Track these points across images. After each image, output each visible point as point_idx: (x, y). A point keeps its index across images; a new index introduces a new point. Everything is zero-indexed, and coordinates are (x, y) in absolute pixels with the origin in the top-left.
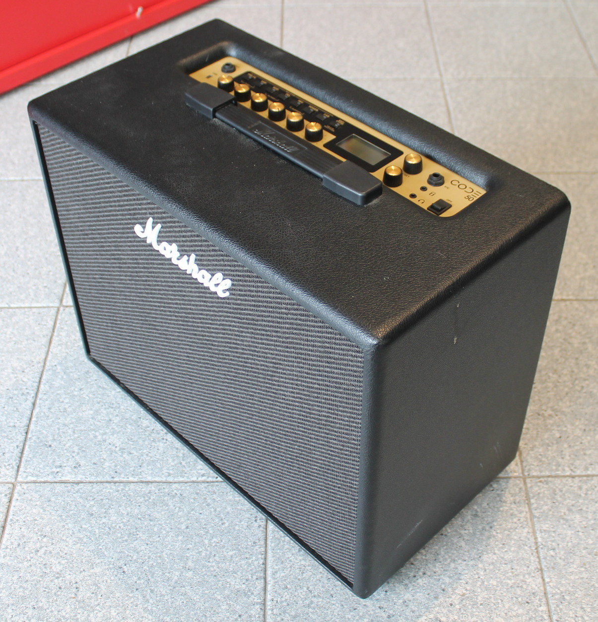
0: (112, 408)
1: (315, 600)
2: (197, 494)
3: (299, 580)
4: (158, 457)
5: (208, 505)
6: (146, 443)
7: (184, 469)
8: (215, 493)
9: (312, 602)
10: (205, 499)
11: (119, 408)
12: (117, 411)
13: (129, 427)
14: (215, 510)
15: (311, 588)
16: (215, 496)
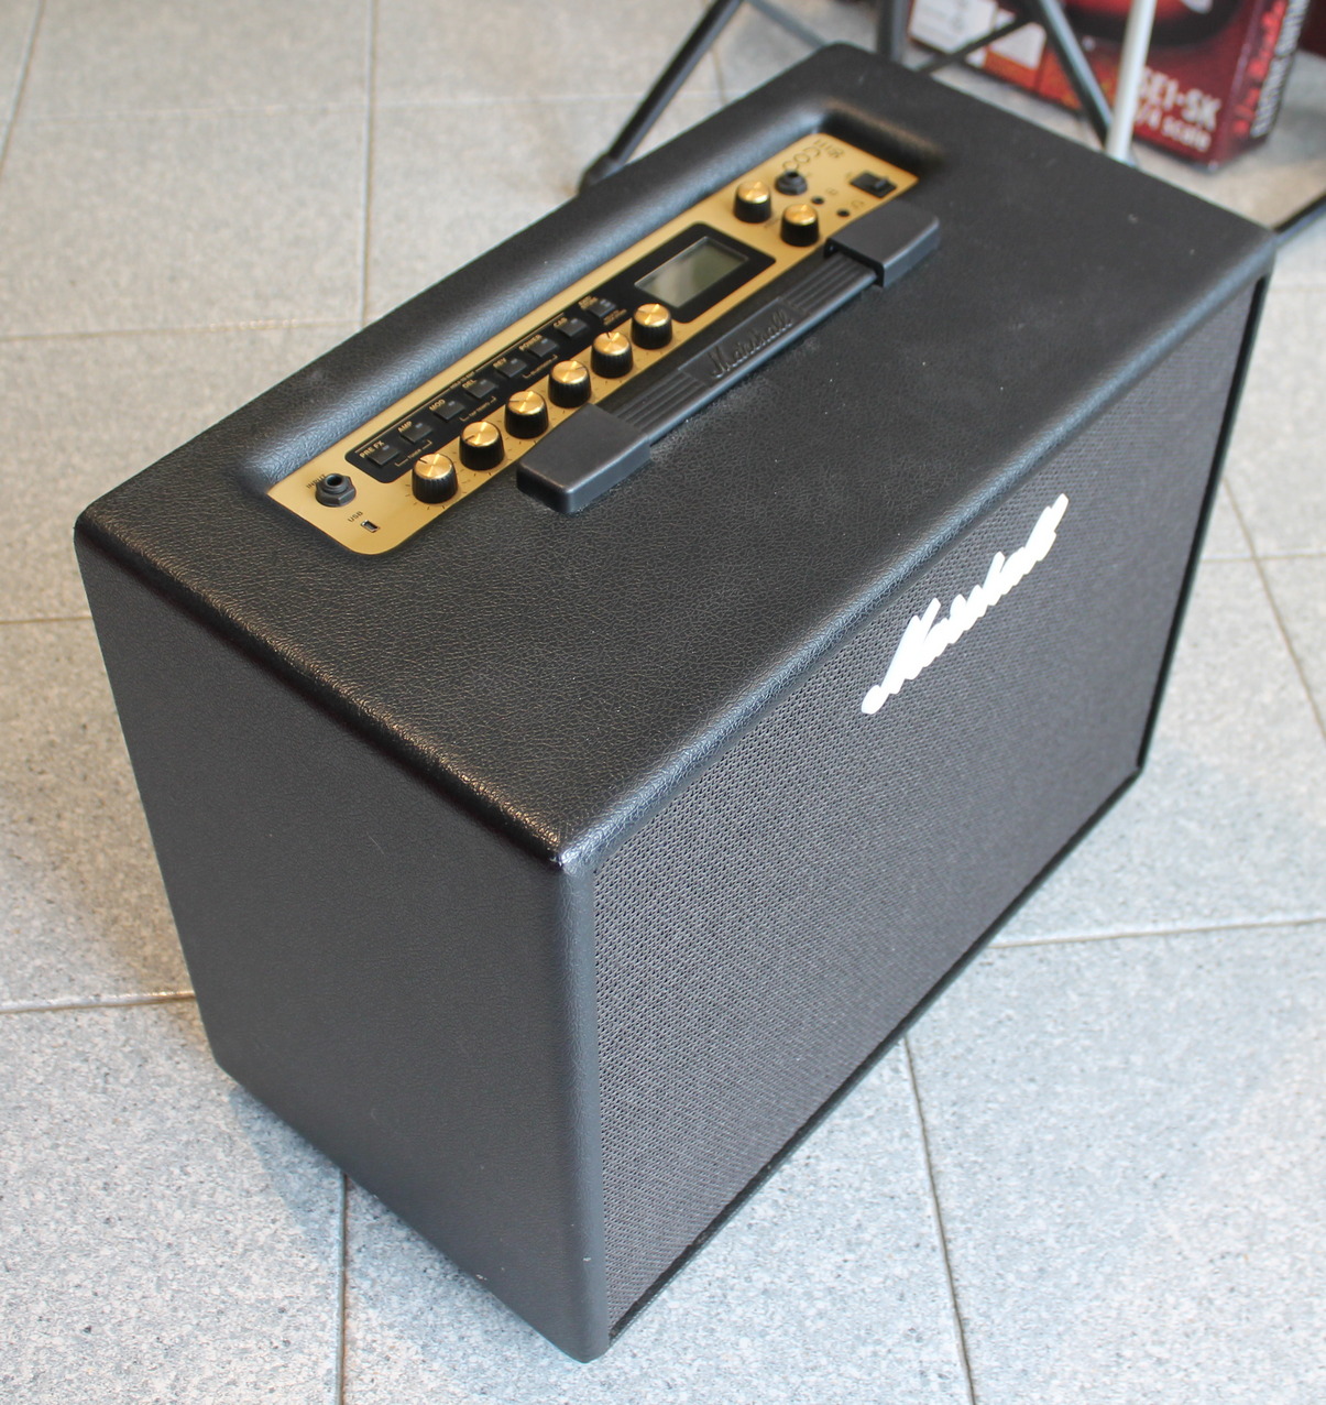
0: (725, 1296)
1: (1137, 860)
2: (945, 1074)
3: (1103, 885)
4: (860, 1167)
5: (970, 1050)
6: (824, 1198)
7: (886, 1109)
8: (937, 1043)
9: (1143, 864)
10: (955, 1058)
11: (723, 1280)
12: (731, 1282)
13: (780, 1244)
14: (981, 1036)
15: (1114, 867)
16: (946, 1041)
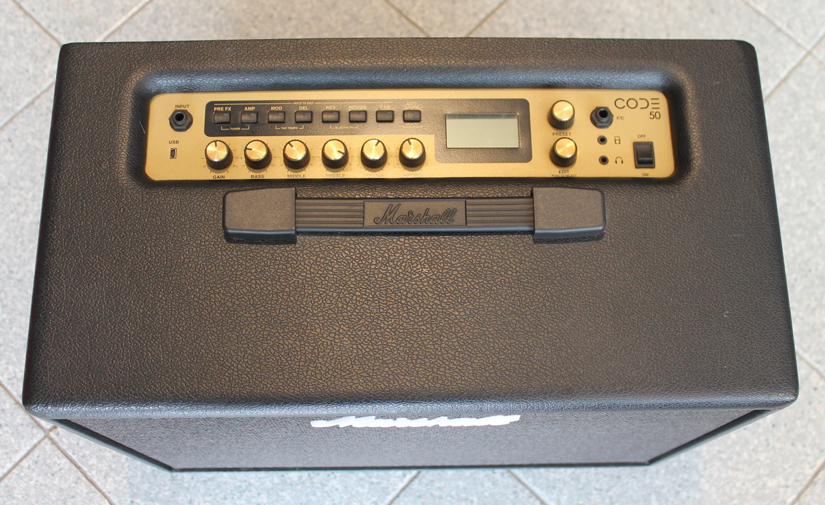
0: (245, 491)
1: (611, 493)
2: (420, 497)
3: (582, 489)
4: (345, 497)
5: (441, 498)
6: (319, 494)
7: (382, 486)
8: (432, 481)
9: (611, 498)
10: (432, 495)
11: (250, 484)
12: (253, 489)
13: (284, 494)
14: (452, 497)
15: (598, 486)
16: (437, 484)
